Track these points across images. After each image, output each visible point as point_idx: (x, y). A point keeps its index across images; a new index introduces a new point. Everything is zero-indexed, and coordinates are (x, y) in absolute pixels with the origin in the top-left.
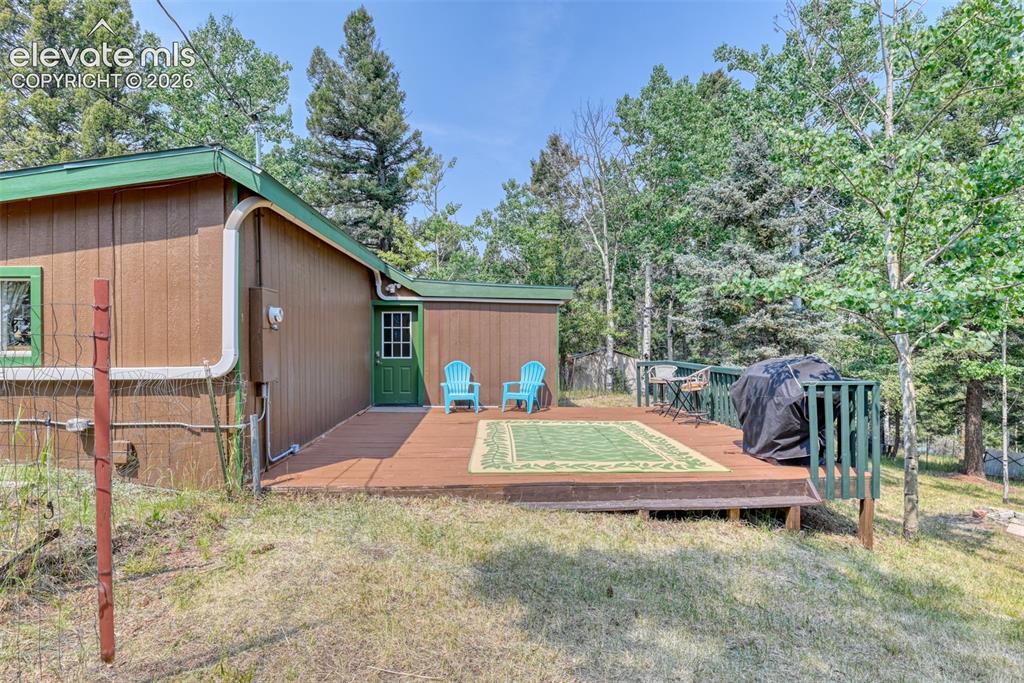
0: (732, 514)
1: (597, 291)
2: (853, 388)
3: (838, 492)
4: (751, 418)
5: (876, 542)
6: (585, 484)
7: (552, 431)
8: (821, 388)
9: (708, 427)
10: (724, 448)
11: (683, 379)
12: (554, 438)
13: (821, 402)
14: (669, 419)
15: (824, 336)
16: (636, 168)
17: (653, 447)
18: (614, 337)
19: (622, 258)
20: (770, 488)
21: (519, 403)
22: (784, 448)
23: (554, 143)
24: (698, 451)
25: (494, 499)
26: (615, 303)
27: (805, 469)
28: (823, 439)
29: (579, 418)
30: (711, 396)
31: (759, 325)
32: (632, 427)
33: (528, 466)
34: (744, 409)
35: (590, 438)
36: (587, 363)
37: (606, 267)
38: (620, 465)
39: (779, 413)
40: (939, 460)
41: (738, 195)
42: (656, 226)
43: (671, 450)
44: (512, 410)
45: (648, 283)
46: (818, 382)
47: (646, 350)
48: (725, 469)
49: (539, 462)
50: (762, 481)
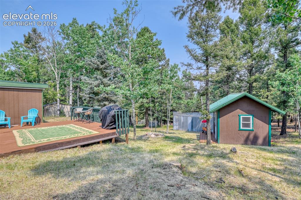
0: (100, 142)
1: (53, 84)
2: (124, 111)
3: (122, 133)
4: (103, 120)
5: (129, 142)
6: (62, 142)
7: (44, 130)
8: (118, 112)
9: (92, 123)
10: (97, 128)
11: (85, 111)
12: (46, 132)
13: (118, 115)
14: (81, 122)
15: (118, 99)
16: (67, 47)
17: (79, 130)
18: (60, 99)
19: (62, 74)
20: (108, 135)
21: (27, 123)
22: (111, 126)
23: (34, 31)
24: (91, 129)
25: (31, 152)
26: (59, 88)
27: (115, 130)
28: (119, 123)
29: (52, 125)
30: (93, 115)
31: (104, 97)
32: (71, 126)
33: (41, 141)
34: (102, 118)
35: (58, 131)
36: (50, 107)
37: (57, 77)
38: (71, 136)
39: (110, 118)
40: (142, 125)
41: (98, 63)
42: (73, 66)
43: (84, 130)
44: (25, 126)
45: (71, 82)
46: (117, 111)
47: (71, 103)
48: (98, 132)
49: (44, 139)
50: (107, 134)
